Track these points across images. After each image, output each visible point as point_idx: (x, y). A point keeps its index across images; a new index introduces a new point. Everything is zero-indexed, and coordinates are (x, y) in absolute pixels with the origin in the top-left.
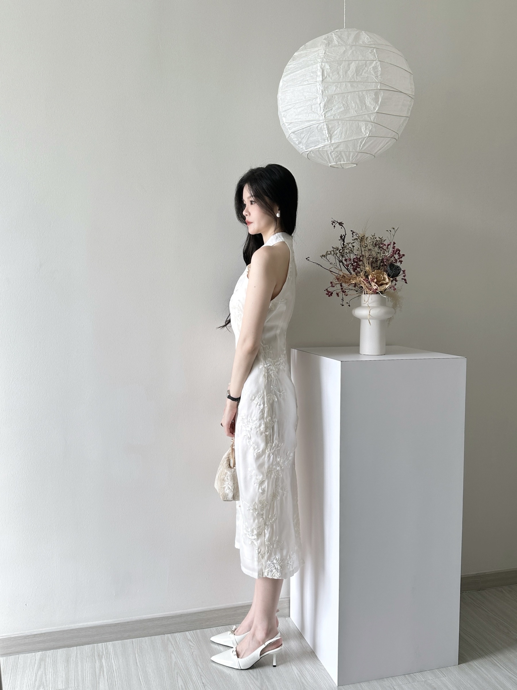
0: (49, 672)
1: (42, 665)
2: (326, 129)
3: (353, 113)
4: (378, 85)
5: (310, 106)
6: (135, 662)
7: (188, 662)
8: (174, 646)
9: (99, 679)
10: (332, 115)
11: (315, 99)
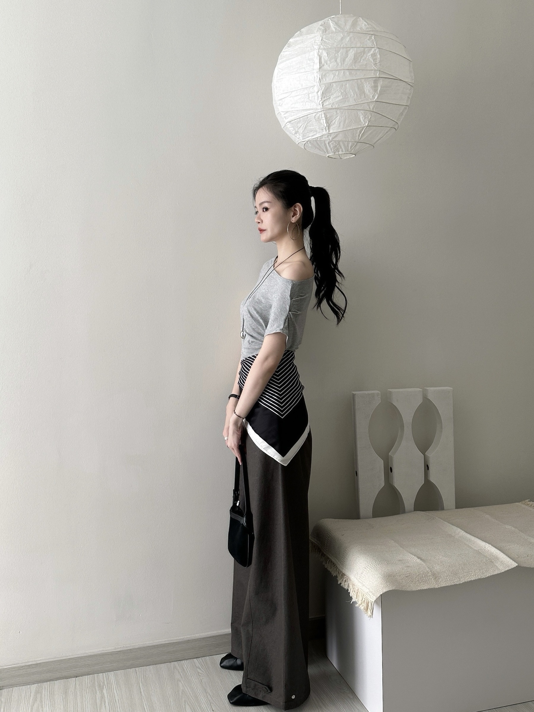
0: (46, 704)
1: (38, 697)
2: (324, 118)
3: (352, 102)
4: (377, 73)
5: (307, 94)
6: (139, 691)
7: (197, 688)
8: (181, 674)
10: (331, 104)
11: (312, 87)
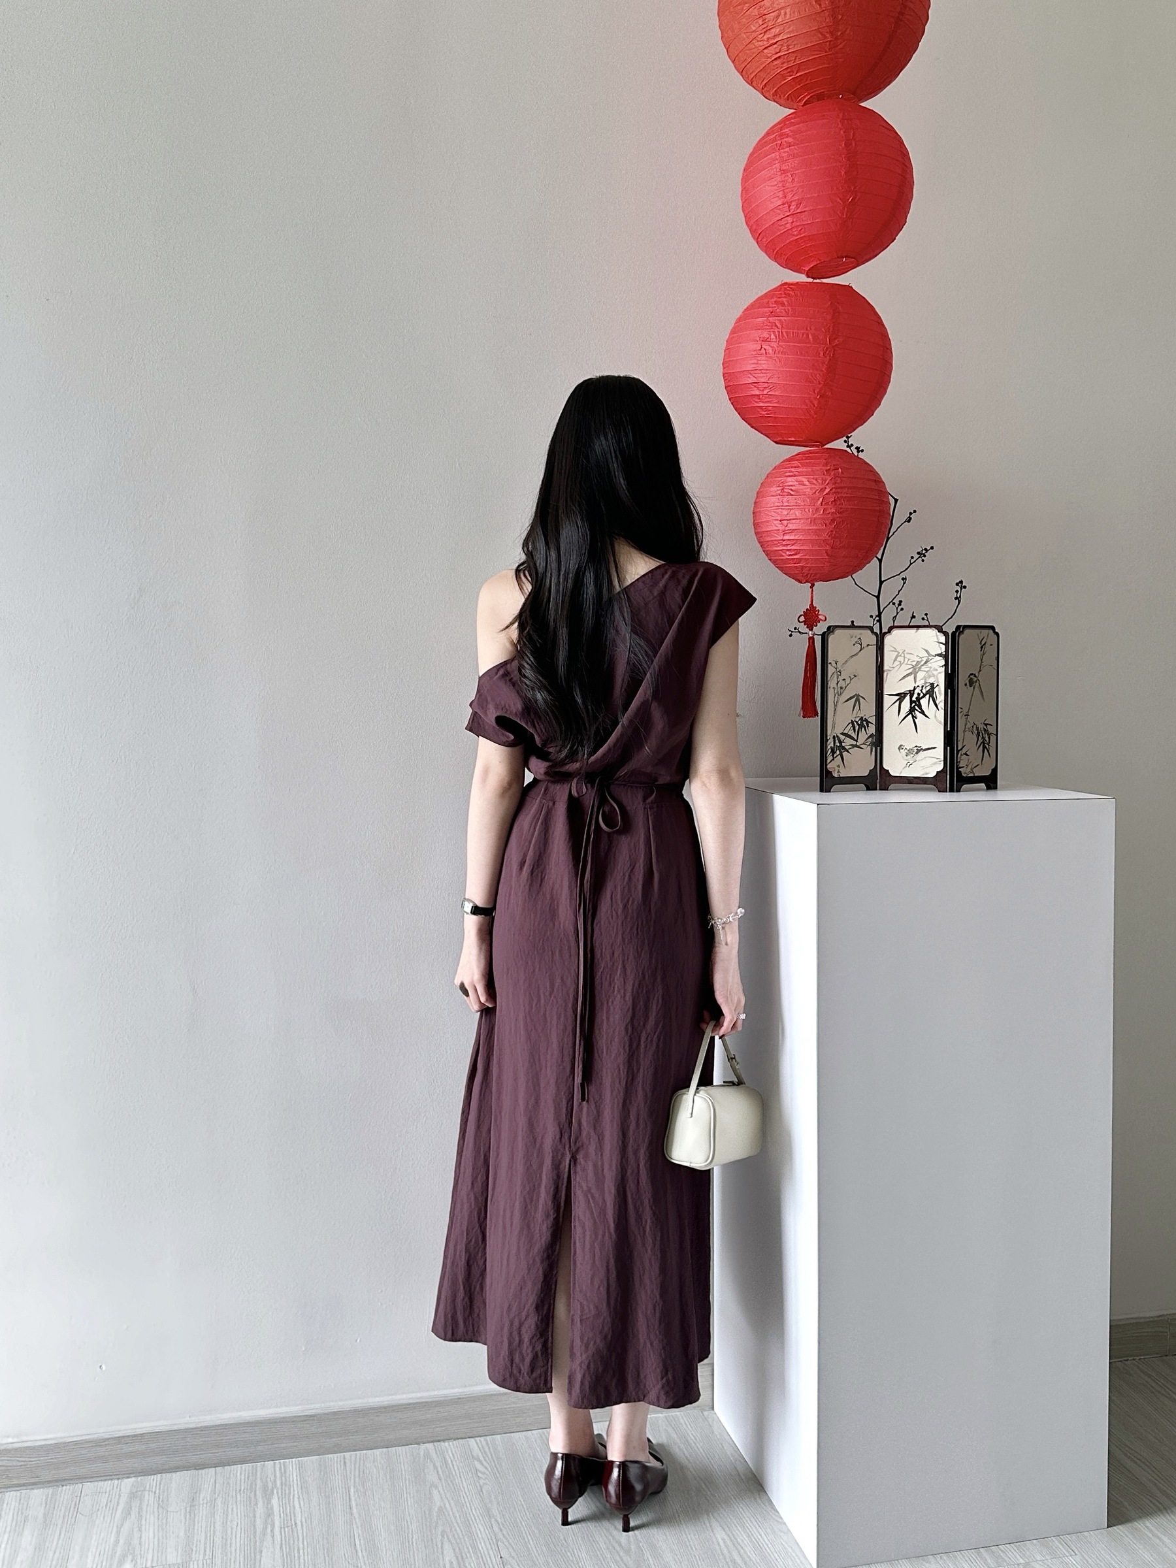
0: (149, 1525)
1: (133, 1508)
6: (348, 1504)
7: (470, 1507)
8: (440, 1472)
9: (262, 1541)
